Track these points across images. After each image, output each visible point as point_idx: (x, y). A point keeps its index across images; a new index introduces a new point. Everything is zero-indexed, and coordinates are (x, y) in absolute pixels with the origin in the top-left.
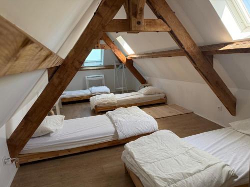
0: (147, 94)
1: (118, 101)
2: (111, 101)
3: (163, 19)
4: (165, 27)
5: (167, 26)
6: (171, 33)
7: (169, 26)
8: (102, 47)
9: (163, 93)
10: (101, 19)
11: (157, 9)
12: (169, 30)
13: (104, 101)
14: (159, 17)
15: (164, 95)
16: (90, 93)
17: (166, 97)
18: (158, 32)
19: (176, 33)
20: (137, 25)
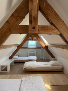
0: (53, 65)
1: (36, 67)
2: (32, 67)
3: (54, 26)
4: (56, 31)
5: (57, 30)
6: (61, 35)
7: (59, 31)
8: (35, 40)
9: (62, 66)
10: (9, 25)
11: (50, 18)
12: (59, 33)
13: (29, 66)
14: (52, 24)
15: (62, 67)
16: (27, 59)
17: (63, 68)
18: (50, 34)
19: (65, 36)
20: (32, 29)
